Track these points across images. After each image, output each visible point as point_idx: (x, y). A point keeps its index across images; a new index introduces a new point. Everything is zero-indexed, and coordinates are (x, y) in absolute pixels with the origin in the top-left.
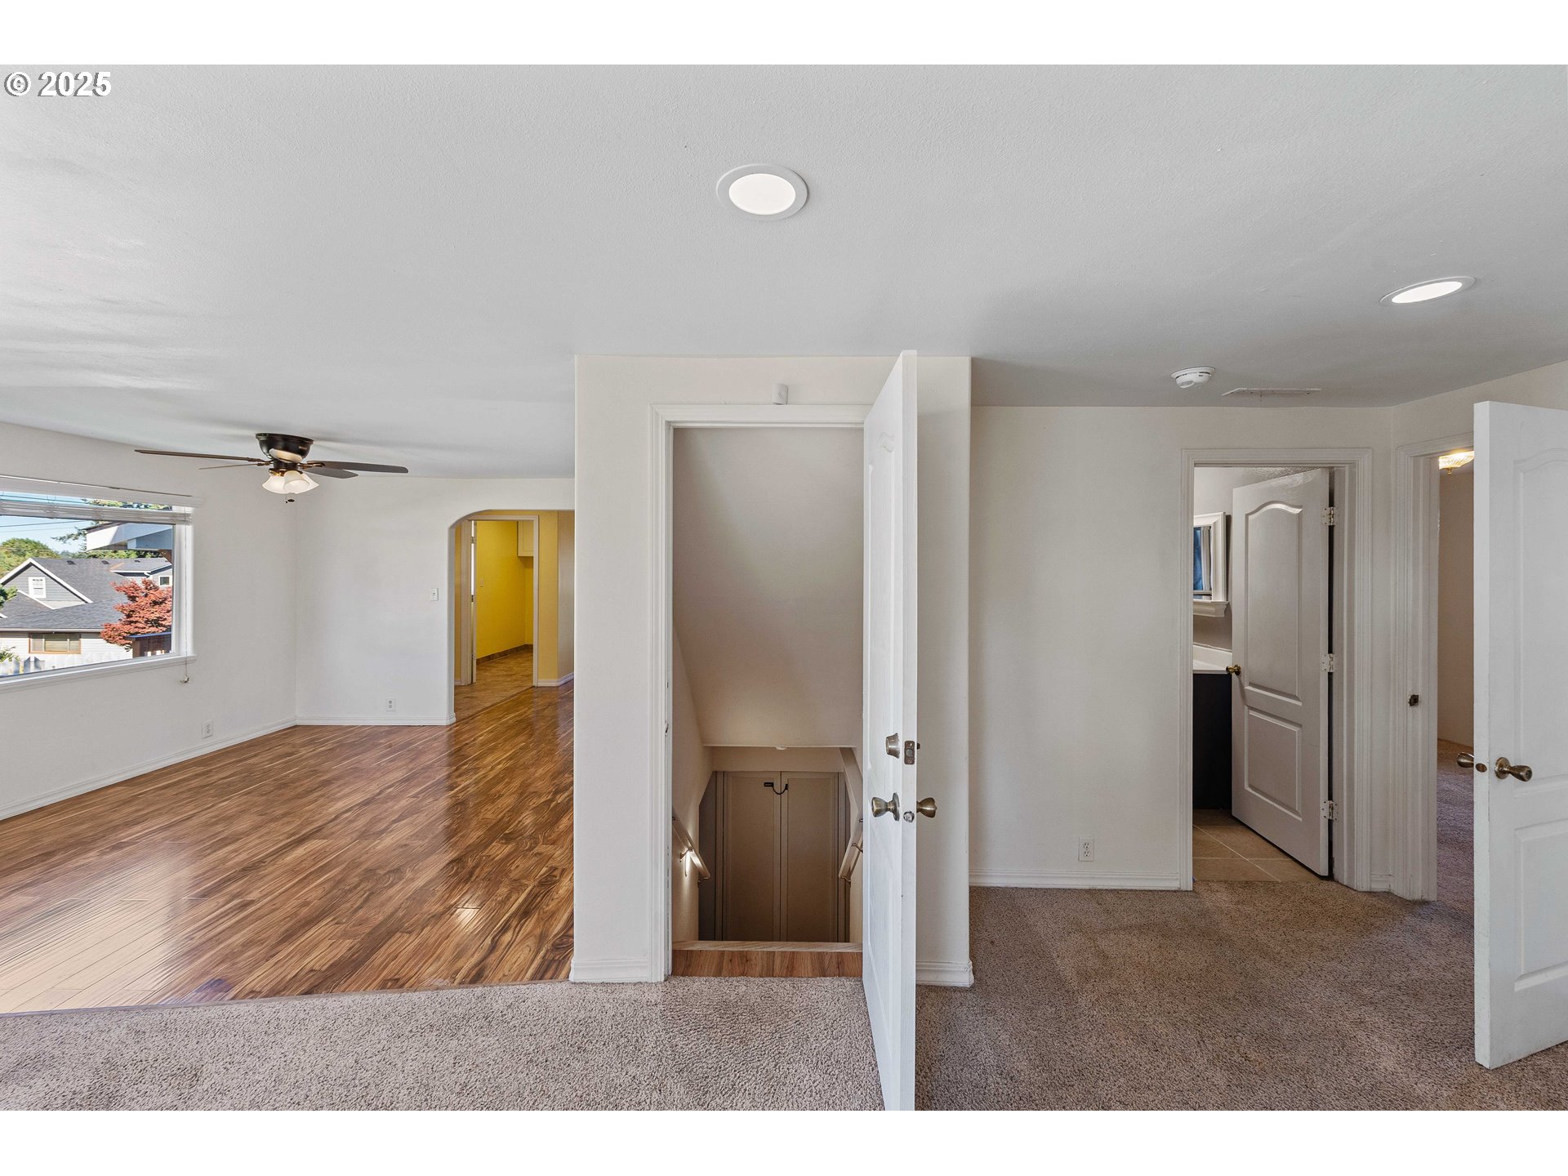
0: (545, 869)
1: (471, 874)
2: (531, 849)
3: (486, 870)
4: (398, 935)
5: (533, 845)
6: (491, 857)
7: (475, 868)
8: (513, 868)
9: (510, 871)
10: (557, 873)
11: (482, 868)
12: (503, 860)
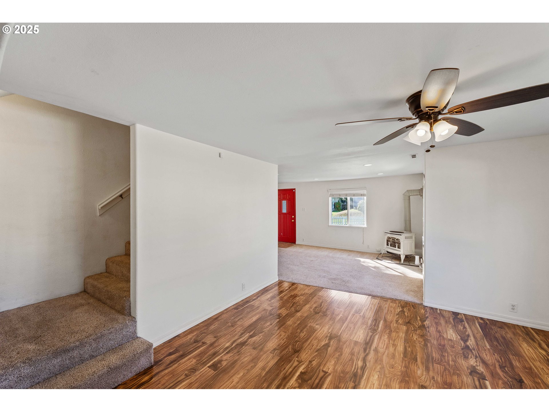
0: (272, 301)
1: (293, 305)
2: (273, 309)
3: (288, 305)
4: (310, 293)
5: (272, 310)
6: (286, 309)
7: (292, 307)
8: (281, 304)
9: (282, 303)
10: (270, 299)
11: (290, 306)
12: (283, 307)
